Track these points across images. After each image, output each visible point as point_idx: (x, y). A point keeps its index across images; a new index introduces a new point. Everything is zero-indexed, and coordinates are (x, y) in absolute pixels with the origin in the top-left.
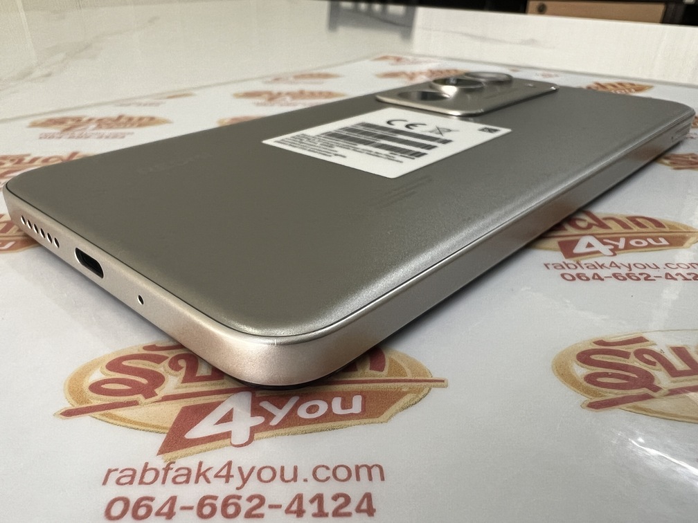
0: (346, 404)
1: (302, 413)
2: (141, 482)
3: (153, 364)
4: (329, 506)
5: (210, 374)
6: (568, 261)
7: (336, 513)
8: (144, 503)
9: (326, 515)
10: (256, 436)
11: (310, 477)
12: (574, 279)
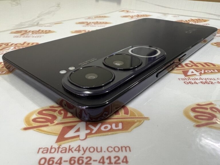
6: (186, 77)
10: (88, 136)
11: (106, 151)
12: (188, 84)
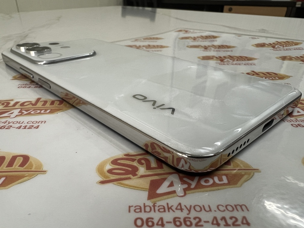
0: (221, 180)
1: (203, 183)
2: (145, 211)
3: (131, 162)
4: (230, 222)
5: (157, 167)
7: (234, 224)
8: (149, 220)
9: (229, 225)
